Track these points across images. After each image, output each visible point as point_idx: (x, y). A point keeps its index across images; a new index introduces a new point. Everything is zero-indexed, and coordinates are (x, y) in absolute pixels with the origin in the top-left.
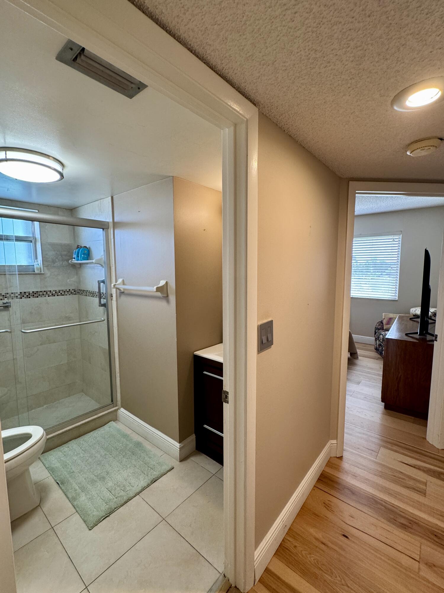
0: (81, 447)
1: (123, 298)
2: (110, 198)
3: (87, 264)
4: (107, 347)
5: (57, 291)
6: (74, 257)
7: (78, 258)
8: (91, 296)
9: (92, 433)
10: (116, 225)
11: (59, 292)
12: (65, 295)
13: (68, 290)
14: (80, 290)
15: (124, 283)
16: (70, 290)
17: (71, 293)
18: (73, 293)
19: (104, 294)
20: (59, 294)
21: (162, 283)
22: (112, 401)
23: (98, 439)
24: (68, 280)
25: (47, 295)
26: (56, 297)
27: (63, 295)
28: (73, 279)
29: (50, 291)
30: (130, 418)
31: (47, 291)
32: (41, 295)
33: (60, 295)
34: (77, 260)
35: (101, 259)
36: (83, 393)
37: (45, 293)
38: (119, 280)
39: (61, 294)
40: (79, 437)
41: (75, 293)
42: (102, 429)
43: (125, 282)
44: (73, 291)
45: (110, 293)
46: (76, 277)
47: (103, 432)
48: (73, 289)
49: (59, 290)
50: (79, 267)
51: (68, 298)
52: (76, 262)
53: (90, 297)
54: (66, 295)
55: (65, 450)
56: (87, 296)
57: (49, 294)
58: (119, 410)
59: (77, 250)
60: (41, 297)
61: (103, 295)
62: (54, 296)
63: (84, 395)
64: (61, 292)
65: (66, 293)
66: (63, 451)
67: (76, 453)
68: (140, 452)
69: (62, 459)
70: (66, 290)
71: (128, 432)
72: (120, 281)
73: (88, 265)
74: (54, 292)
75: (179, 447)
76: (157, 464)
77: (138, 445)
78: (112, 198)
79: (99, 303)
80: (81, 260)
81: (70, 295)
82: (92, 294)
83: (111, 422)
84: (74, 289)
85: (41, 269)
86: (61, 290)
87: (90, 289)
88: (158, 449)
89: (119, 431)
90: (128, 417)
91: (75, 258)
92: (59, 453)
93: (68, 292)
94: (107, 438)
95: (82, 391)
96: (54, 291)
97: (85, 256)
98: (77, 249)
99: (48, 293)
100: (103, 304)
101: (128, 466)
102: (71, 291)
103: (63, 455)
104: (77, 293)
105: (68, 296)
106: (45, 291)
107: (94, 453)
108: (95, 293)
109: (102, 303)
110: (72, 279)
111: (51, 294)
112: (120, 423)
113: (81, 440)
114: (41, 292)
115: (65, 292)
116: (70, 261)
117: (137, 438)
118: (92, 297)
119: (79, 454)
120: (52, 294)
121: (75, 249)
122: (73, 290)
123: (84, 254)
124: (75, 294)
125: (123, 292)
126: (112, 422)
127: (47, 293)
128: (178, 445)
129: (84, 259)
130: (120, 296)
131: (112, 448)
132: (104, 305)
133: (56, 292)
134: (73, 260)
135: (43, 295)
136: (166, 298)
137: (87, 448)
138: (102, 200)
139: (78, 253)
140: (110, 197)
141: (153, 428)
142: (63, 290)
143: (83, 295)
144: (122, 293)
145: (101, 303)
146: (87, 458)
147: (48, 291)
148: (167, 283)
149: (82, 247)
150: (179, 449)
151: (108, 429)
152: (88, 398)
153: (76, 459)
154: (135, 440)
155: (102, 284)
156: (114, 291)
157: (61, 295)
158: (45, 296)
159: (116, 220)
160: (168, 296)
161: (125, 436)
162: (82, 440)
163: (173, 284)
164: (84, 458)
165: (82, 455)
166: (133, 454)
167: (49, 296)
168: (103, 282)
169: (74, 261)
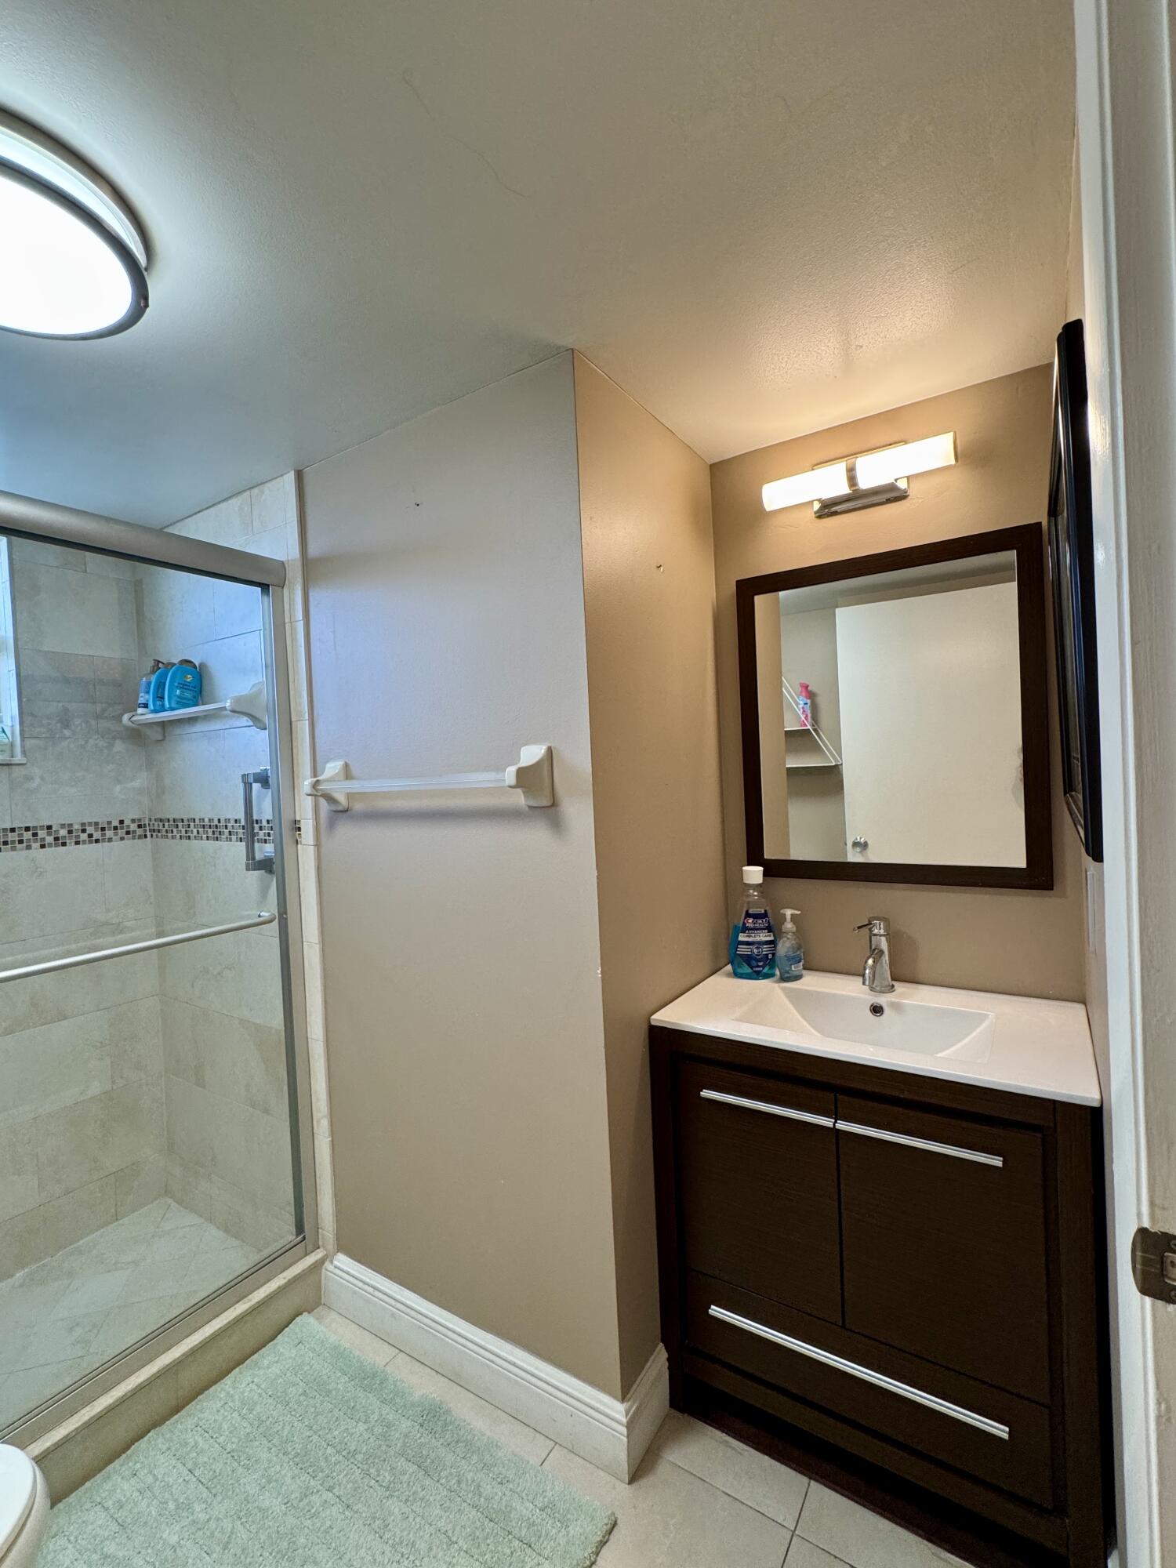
0: (189, 1465)
1: (346, 832)
2: (290, 477)
3: (192, 720)
4: (277, 1021)
5: (76, 827)
6: (141, 700)
7: (158, 703)
8: (208, 838)
9: (228, 1381)
10: (312, 569)
11: (84, 831)
12: (104, 840)
13: (116, 823)
14: (161, 820)
15: (347, 773)
16: (122, 822)
17: (128, 833)
18: (134, 832)
19: (264, 823)
20: (84, 836)
21: (532, 754)
22: (300, 1228)
23: (258, 1408)
24: (118, 788)
25: (36, 841)
26: (71, 847)
27: (97, 841)
28: (137, 784)
29: (49, 827)
30: (377, 1293)
31: (35, 828)
32: (13, 842)
33: (84, 842)
34: (155, 711)
35: (252, 699)
36: (170, 1201)
37: (27, 835)
38: (328, 765)
39: (90, 836)
40: (177, 1409)
41: (140, 832)
42: (266, 1356)
43: (355, 771)
44: (133, 827)
45: (292, 818)
46: (145, 774)
47: (275, 1370)
48: (136, 817)
49: (83, 824)
50: (160, 738)
51: (117, 849)
52: (151, 717)
53: (205, 842)
54: (110, 840)
55: (118, 1495)
56: (189, 838)
57: (43, 839)
58: (327, 1265)
59: (153, 678)
60: (14, 849)
61: (261, 828)
62: (64, 844)
63: (174, 1205)
64: (90, 830)
65: (109, 833)
66: (109, 1504)
67: (171, 1506)
68: (450, 1458)
69: (111, 1548)
70: (109, 823)
71: (377, 1355)
72: (332, 768)
73: (198, 728)
74: (63, 832)
75: (624, 1420)
76: (542, 1510)
77: (433, 1416)
78: (300, 476)
79: (248, 859)
80: (172, 709)
81: (122, 839)
82: (216, 830)
83: (298, 1319)
84: (140, 820)
85: (12, 745)
86: (90, 824)
87: (204, 810)
88: (520, 1427)
89: (339, 1355)
90: (370, 1290)
91: (146, 706)
92: (91, 1516)
93: (116, 828)
94: (299, 1403)
95: (167, 1192)
96: (63, 826)
97: (188, 695)
98: (153, 672)
99: (42, 834)
100: (260, 862)
101: (422, 1546)
102: (128, 826)
103: (115, 1527)
104: (148, 834)
105: (117, 844)
106: (27, 829)
107: (253, 1490)
108: (223, 823)
109: (258, 856)
110: (130, 785)
111: (50, 839)
112: (333, 1315)
113: (183, 1425)
114: (13, 830)
115: (103, 829)
116: (126, 717)
117: (424, 1386)
118: (211, 842)
119: (188, 1507)
120: (56, 839)
121: (146, 675)
122: (133, 821)
123: (183, 686)
124: (140, 837)
125: (346, 811)
126: (305, 1318)
127: (35, 835)
128: (617, 1410)
129: (183, 704)
130: (332, 824)
131: (330, 1450)
132: (266, 865)
133: (70, 832)
134: (140, 710)
135: (21, 842)
136: (548, 810)
137: (218, 1467)
138: (256, 491)
139: (160, 685)
140: (292, 473)
141: (489, 1336)
142: (97, 824)
143: (173, 837)
144: (340, 813)
145: (254, 858)
146: (227, 1525)
147: (42, 827)
148: (550, 751)
149: (174, 664)
150: (624, 1430)
151: (294, 1351)
152: (192, 1219)
153: (174, 1539)
154: (417, 1395)
155: (256, 786)
156: (305, 810)
157: (90, 842)
158: (29, 847)
159: (313, 550)
160: (554, 804)
161: (370, 1379)
162: (190, 1423)
163: (578, 757)
164: (213, 1524)
165: (199, 1511)
166: (427, 1473)
167: (43, 846)
168: (263, 780)
169: (144, 716)
